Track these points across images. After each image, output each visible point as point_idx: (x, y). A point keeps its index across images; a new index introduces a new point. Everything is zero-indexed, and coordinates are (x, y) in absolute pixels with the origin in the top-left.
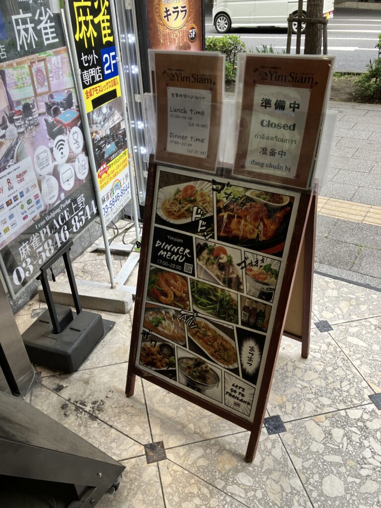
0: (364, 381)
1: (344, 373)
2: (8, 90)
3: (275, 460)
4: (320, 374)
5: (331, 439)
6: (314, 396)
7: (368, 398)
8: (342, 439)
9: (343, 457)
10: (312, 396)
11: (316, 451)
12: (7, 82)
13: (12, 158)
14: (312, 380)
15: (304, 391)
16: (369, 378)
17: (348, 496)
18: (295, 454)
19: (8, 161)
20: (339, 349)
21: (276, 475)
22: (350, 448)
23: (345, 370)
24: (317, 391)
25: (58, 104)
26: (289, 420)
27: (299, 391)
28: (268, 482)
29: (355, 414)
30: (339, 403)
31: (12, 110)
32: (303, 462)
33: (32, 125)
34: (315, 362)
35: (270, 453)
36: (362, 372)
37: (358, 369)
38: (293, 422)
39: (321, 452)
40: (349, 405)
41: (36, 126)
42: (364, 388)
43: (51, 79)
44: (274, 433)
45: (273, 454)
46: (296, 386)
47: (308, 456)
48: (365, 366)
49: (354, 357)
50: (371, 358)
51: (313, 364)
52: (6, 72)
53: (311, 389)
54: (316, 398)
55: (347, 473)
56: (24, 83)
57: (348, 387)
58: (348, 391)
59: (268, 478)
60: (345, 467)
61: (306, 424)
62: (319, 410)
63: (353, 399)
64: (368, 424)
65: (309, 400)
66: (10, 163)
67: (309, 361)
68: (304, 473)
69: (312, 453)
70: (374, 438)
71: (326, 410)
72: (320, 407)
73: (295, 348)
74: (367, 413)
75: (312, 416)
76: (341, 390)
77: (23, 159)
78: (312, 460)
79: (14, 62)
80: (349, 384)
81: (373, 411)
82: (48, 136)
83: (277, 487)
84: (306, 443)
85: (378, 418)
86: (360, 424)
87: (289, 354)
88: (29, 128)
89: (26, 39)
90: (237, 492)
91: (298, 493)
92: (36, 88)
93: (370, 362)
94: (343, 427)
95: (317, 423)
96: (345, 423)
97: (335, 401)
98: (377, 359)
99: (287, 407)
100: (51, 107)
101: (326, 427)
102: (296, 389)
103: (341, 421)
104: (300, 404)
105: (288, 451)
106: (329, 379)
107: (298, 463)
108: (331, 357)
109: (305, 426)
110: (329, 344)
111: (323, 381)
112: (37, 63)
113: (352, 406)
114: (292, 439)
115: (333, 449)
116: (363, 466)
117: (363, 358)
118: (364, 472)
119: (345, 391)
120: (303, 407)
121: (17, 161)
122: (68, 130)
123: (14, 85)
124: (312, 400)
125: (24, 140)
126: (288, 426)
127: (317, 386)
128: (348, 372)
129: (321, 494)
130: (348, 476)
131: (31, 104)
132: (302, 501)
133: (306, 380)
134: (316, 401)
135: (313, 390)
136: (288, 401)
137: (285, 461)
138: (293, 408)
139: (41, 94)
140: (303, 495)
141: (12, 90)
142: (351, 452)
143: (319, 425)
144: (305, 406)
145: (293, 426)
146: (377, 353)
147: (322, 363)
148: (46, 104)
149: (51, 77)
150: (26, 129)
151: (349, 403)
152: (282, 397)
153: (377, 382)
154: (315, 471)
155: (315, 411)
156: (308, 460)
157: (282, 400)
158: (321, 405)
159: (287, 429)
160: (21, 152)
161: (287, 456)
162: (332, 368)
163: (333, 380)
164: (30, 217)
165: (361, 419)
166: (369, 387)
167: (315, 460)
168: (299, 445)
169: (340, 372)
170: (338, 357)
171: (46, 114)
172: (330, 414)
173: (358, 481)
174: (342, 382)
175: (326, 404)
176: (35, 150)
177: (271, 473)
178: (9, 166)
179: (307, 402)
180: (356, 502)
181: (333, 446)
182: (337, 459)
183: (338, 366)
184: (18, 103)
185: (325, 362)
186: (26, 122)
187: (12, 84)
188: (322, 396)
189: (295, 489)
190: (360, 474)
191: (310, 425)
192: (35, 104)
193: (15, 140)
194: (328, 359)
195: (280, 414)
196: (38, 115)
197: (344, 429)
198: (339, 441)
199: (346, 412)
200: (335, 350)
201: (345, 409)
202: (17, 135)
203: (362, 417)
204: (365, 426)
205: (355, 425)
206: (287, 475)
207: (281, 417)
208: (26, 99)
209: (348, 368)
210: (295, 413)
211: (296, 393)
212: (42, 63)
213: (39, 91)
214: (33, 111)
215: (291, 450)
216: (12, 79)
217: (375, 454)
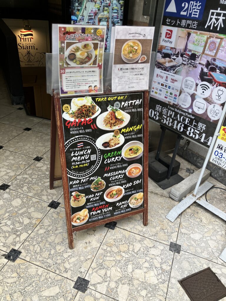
0: (28, 261)
1: (43, 256)
2: (188, 42)
3: (43, 195)
4: (55, 244)
5: (28, 217)
6: (49, 229)
7: (21, 251)
8: (23, 220)
9: (19, 214)
10: (50, 228)
11: (31, 208)
12: (189, 39)
13: (174, 70)
14: (56, 237)
15: (55, 228)
16: (27, 266)
17: (9, 203)
18: (38, 202)
19: (171, 70)
20: (57, 272)
21: (39, 191)
22: (17, 219)
23: (44, 259)
24: (49, 233)
25: (217, 66)
26: (50, 211)
27: (57, 226)
28: (40, 188)
29: (24, 236)
30: (34, 235)
31: (185, 51)
32: (33, 201)
33: (192, 65)
34: (63, 249)
35: (47, 195)
36: (34, 266)
37: (37, 267)
38: (48, 211)
39: (29, 209)
40: (29, 238)
41: (194, 67)
42: (27, 255)
43: (220, 51)
44: (51, 202)
45: (46, 196)
46: (60, 227)
47: (33, 204)
48: (34, 274)
49: (45, 274)
50: (34, 284)
51: (63, 247)
52: (191, 35)
53: (53, 231)
54: (47, 229)
55: (14, 210)
56: (199, 44)
57: (35, 249)
58: (34, 246)
59: (41, 189)
60: (15, 211)
61: (42, 215)
62: (41, 224)
63: (29, 243)
64: (14, 236)
65: (49, 226)
66: (171, 71)
67: (66, 247)
68: (30, 198)
69: (32, 206)
70: (9, 232)
71: (38, 227)
72: (42, 227)
73: (81, 249)
74: (18, 241)
75: (42, 219)
76: (38, 244)
77: (178, 75)
78: (30, 204)
79: (199, 32)
80: (36, 251)
81: (15, 245)
82: (199, 77)
83: (36, 189)
84: (36, 208)
85: (11, 243)
86: (19, 233)
87: (80, 242)
88: (190, 65)
89: (214, 24)
90: (47, 180)
91: (28, 192)
92: (206, 50)
93: (33, 280)
94: (26, 225)
95: (38, 218)
96: (26, 228)
97: (37, 235)
98: (29, 287)
99: (56, 215)
100: (210, 65)
101: (33, 219)
102: (59, 226)
103: (28, 227)
104: (51, 221)
105: (41, 201)
106: (48, 244)
107: (34, 200)
108: (58, 262)
109: (42, 213)
110: (66, 271)
111: (50, 241)
112: (214, 38)
113: (27, 239)
114: (43, 205)
115: (25, 214)
116: (9, 217)
117: (38, 279)
118: (7, 214)
119: (36, 244)
120: (49, 220)
121: (175, 73)
122: (216, 85)
123: (192, 42)
124: (48, 227)
125: (183, 67)
126: (49, 208)
127: (51, 236)
128: (41, 259)
129: (19, 197)
130: (13, 209)
131: (197, 55)
132: (25, 191)
133: (59, 234)
134: (46, 227)
135: (51, 232)
136: (58, 218)
137: (39, 197)
138: (53, 217)
139: (207, 55)
140: (25, 193)
141: (190, 44)
142: (17, 218)
143: (37, 218)
144: (49, 221)
145: (47, 210)
146: (32, 293)
147: (59, 252)
148: (208, 61)
149: (221, 50)
150: (187, 64)
151: (29, 239)
152: (62, 217)
153: (21, 267)
154: (27, 202)
155: (43, 223)
156: (32, 203)
157: (61, 216)
158: (42, 228)
159: (48, 207)
160: (179, 71)
161: (40, 199)
162: (51, 253)
163: (46, 246)
164: (168, 100)
165: (19, 236)
166: (24, 259)
167: (29, 205)
168: (39, 205)
169: (46, 254)
170: (54, 265)
171: (204, 66)
172: (35, 227)
173: (8, 210)
174: (41, 249)
175: (40, 230)
176: (187, 76)
177: (41, 191)
178: (170, 72)
179: (49, 224)
180: (5, 203)
181: (25, 215)
182: (20, 212)
183: (49, 258)
184: (190, 51)
185: (59, 254)
186: (189, 61)
187: (192, 41)
188: (45, 232)
189: (30, 192)
190: (9, 213)
191: (40, 216)
192: (200, 57)
193: (179, 65)
194: (59, 258)
195: (56, 210)
196: (198, 63)
197: (25, 225)
198: (24, 219)
199: (28, 233)
200: (59, 269)
201: (30, 235)
202: (181, 63)
203: (20, 237)
204: (16, 234)
205: (20, 231)
206: (35, 194)
207: (54, 209)
208: (195, 51)
209: (43, 262)
210: (50, 215)
211: (58, 224)
212: (219, 40)
213: (207, 52)
214: (196, 59)
215: (40, 202)
216: (193, 39)
217: (5, 225)
